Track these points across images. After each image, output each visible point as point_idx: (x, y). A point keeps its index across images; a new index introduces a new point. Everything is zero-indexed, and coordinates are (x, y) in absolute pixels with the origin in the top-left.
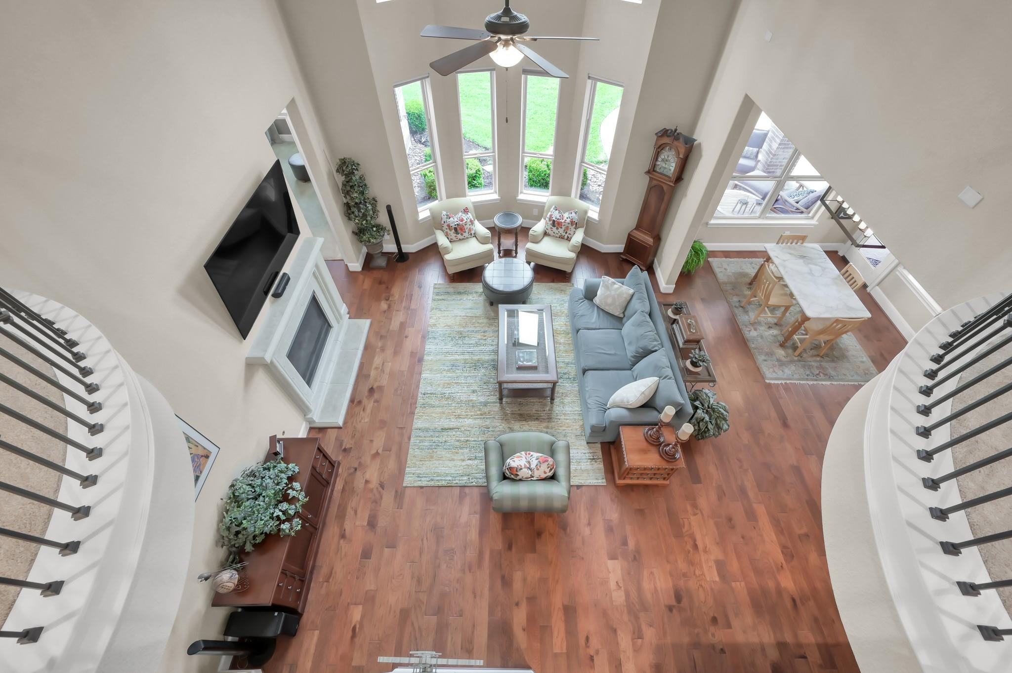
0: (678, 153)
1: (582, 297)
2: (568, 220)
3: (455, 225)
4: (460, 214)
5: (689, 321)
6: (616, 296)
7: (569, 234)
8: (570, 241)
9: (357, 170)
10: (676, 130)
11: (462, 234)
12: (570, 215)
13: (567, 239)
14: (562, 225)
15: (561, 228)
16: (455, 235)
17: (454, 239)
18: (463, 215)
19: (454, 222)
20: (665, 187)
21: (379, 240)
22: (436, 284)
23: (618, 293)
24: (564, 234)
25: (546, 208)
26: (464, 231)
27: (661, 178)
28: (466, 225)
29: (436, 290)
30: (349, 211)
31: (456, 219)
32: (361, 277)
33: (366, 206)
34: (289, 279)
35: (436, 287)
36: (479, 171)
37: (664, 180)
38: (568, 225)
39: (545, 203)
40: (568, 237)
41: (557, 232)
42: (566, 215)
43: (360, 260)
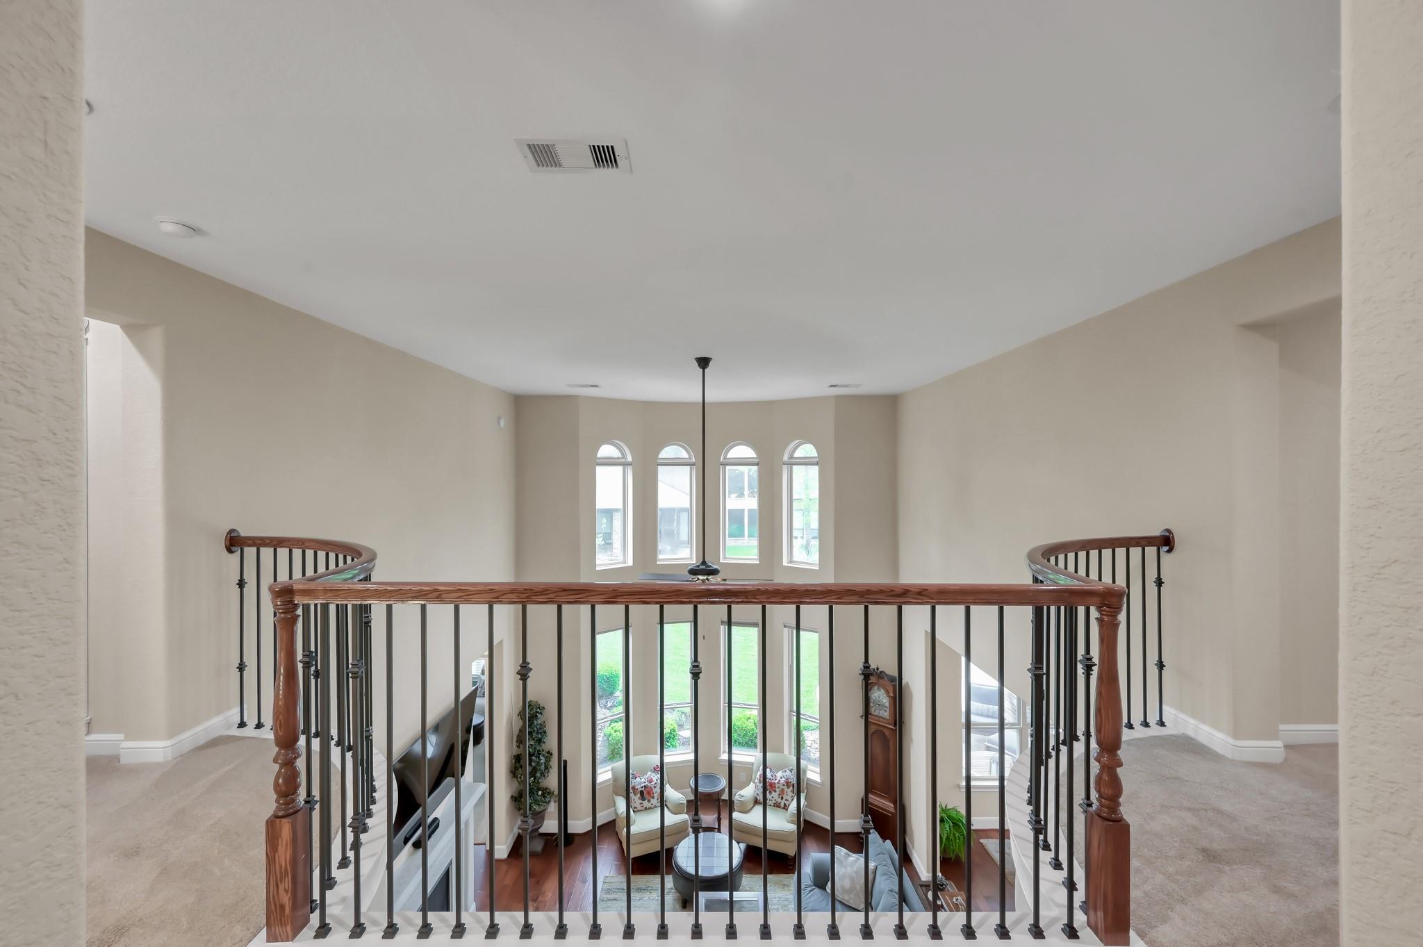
0: (887, 692)
1: (810, 883)
2: (783, 780)
3: (642, 787)
4: (649, 773)
5: (954, 900)
6: (854, 875)
7: (786, 800)
8: (787, 810)
9: (541, 713)
10: (878, 669)
11: (649, 801)
12: (785, 774)
13: (783, 808)
14: (775, 787)
15: (775, 791)
16: (641, 802)
17: (639, 807)
18: (653, 774)
19: (640, 783)
20: (887, 732)
21: (542, 808)
22: (607, 877)
23: (855, 869)
24: (779, 800)
25: (754, 767)
26: (652, 795)
27: (879, 721)
28: (655, 787)
29: (607, 886)
30: (517, 765)
31: (643, 780)
32: (504, 867)
33: (539, 758)
34: (437, 826)
35: (607, 881)
36: (674, 731)
37: (882, 722)
38: (784, 787)
39: (752, 764)
40: (785, 805)
41: (771, 798)
42: (779, 774)
43: (508, 842)
